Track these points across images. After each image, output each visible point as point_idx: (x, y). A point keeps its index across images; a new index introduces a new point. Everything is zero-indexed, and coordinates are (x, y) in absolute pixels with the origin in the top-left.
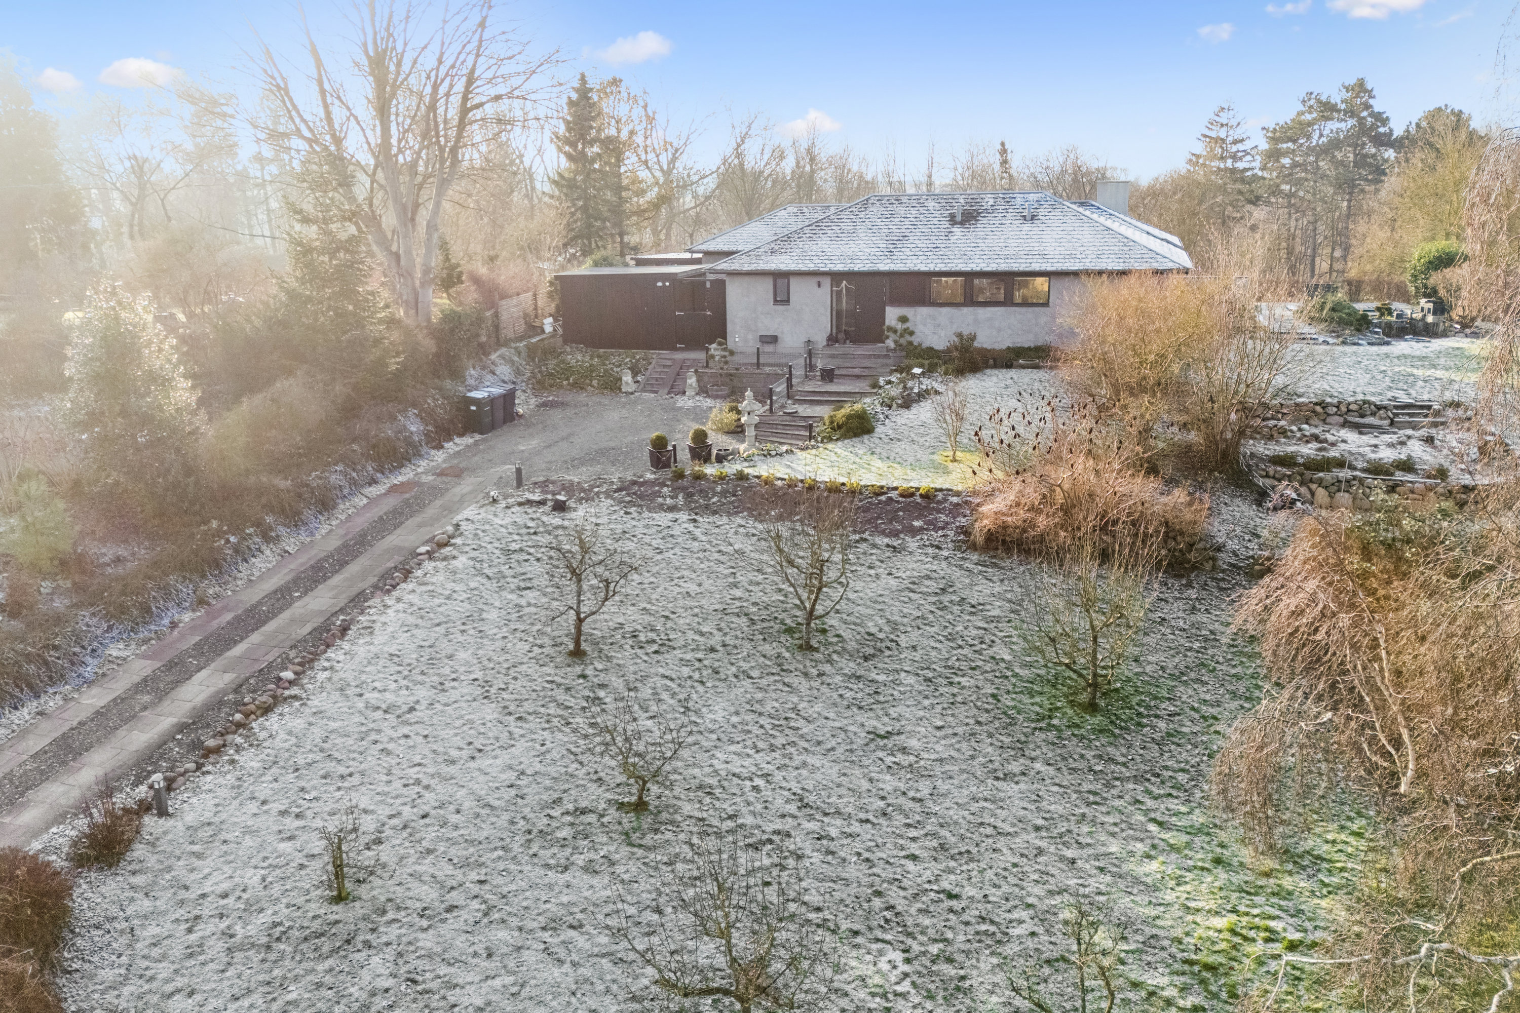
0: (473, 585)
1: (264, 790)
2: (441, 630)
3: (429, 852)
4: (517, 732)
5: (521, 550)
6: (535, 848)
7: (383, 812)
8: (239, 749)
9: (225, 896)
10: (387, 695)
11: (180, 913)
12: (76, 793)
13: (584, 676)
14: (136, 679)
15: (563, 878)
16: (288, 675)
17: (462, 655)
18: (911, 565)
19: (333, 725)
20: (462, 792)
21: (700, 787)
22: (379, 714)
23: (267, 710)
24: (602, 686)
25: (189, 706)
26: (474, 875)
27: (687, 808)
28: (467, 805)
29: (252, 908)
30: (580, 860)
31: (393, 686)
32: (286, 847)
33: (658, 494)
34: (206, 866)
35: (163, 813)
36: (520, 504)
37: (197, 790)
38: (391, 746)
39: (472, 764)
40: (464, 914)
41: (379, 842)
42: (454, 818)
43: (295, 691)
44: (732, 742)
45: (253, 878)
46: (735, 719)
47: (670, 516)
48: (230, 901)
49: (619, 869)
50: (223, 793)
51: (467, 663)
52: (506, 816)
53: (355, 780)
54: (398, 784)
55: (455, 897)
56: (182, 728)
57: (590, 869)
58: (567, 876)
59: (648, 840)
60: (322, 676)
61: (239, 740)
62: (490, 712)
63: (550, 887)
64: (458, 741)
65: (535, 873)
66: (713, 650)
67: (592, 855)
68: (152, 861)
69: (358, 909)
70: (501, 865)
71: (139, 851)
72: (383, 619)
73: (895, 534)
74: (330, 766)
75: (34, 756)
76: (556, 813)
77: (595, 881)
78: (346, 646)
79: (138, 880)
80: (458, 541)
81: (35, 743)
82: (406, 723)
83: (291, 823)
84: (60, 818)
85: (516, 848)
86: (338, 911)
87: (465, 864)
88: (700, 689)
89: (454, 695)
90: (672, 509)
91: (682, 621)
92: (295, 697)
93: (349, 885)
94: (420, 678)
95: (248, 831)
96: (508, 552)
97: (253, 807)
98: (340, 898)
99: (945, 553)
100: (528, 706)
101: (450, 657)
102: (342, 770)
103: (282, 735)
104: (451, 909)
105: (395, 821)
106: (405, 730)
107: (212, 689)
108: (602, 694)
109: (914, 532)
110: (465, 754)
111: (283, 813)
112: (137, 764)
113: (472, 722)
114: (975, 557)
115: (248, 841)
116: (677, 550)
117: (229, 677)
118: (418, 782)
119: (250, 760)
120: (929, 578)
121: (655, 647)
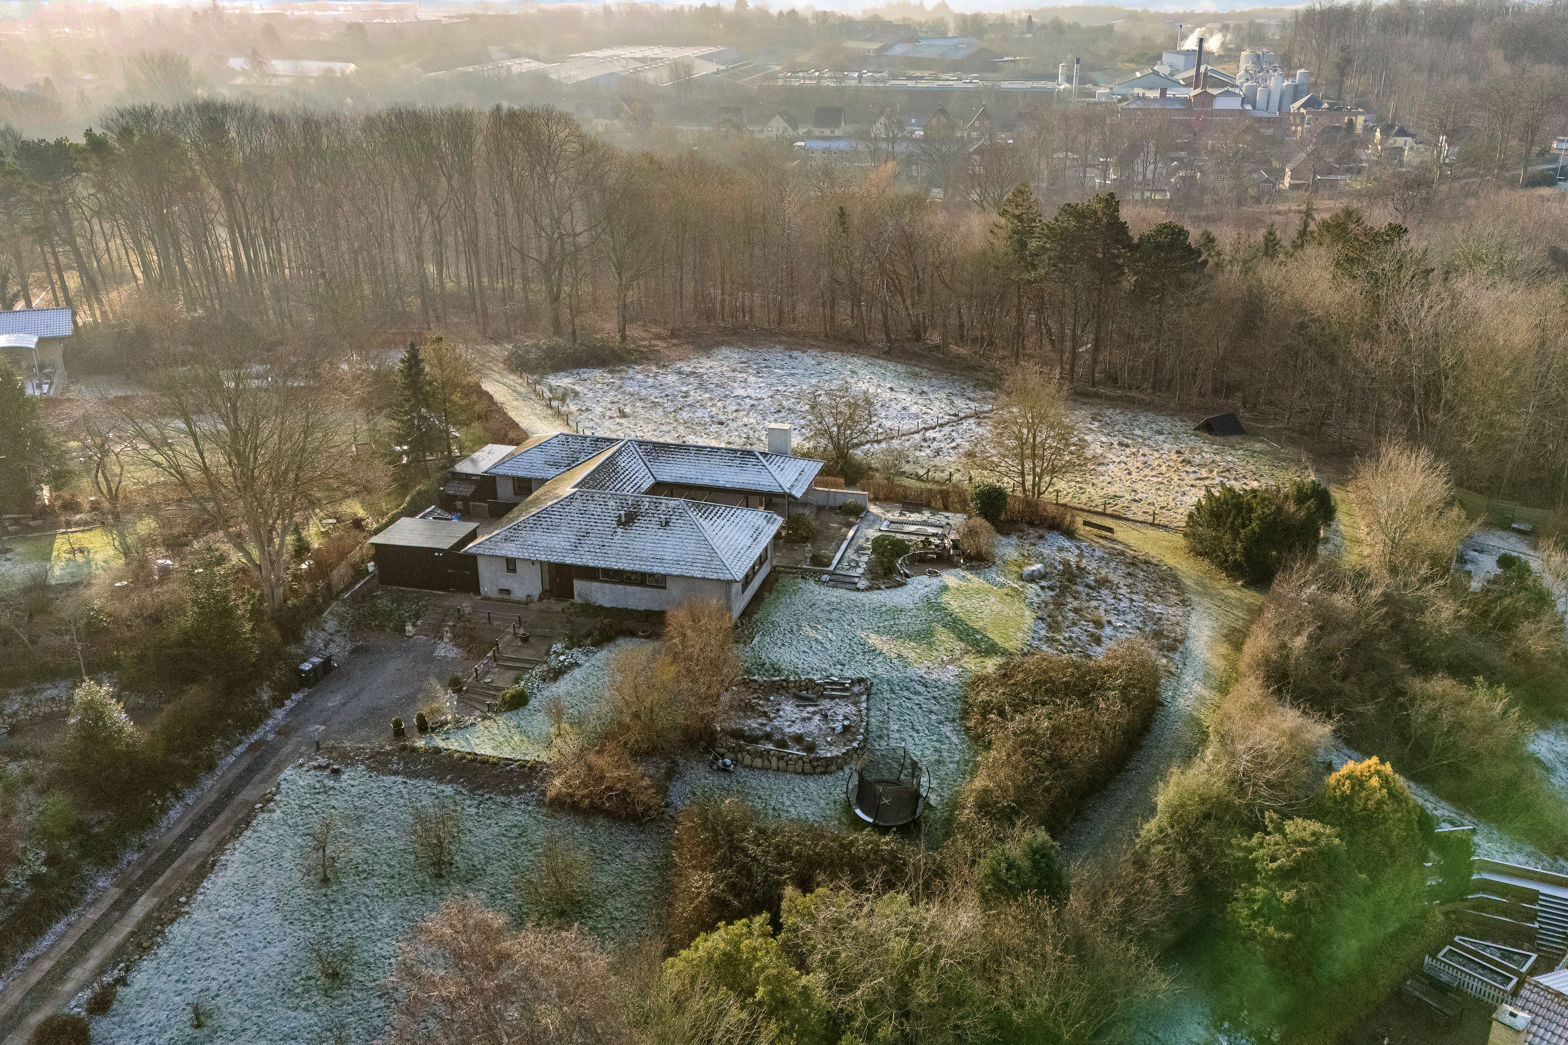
0: (281, 832)
1: (169, 968)
2: (260, 865)
3: (239, 1001)
4: (288, 931)
5: (309, 806)
6: (285, 998)
7: (222, 979)
8: (159, 945)
9: (151, 1025)
10: (230, 910)
11: (133, 1034)
12: (87, 974)
13: (326, 895)
14: (112, 901)
15: (293, 1014)
16: (183, 899)
17: (270, 882)
18: (509, 817)
19: (204, 929)
20: (258, 968)
21: (365, 964)
22: (225, 922)
23: (172, 921)
24: (334, 902)
25: (136, 920)
26: (257, 1013)
27: (357, 976)
28: (259, 975)
29: (163, 1030)
30: (303, 1004)
31: (233, 904)
32: (177, 999)
33: (390, 762)
34: (143, 1010)
35: (126, 985)
36: (315, 768)
37: (139, 971)
38: (229, 941)
39: (265, 951)
40: (249, 1032)
41: (217, 995)
42: (252, 982)
43: (187, 909)
44: (388, 936)
45: (163, 1016)
46: (392, 922)
47: (393, 778)
48: (153, 1028)
49: (319, 1009)
50: (152, 971)
51: (271, 888)
52: (275, 981)
53: (210, 962)
54: (230, 963)
55: (247, 1025)
56: (133, 934)
57: (306, 1010)
58: (296, 1013)
59: (334, 994)
60: (201, 898)
61: (159, 940)
62: (277, 919)
63: (288, 1018)
64: (260, 938)
65: (282, 1011)
66: (393, 877)
67: (309, 1002)
68: (121, 1010)
69: (206, 1031)
70: (269, 1007)
71: (115, 1005)
72: (233, 859)
73: (508, 794)
74: (200, 953)
75: (68, 951)
76: (297, 979)
77: (307, 1016)
78: (213, 877)
79: (116, 1019)
80: (277, 798)
81: (68, 944)
82: (237, 926)
83: (181, 986)
84: (81, 989)
85: (277, 998)
86: (197, 1033)
87: (254, 1007)
88: (381, 903)
89: (262, 908)
90: (396, 773)
91: (383, 857)
92: (187, 913)
93: (202, 1018)
94: (246, 898)
95: (162, 992)
96: (302, 807)
97: (164, 978)
98: (199, 1026)
99: (530, 808)
100: (296, 915)
101: (263, 883)
102: (205, 956)
103: (179, 937)
104: (244, 1030)
105: (226, 985)
106: (236, 931)
107: (147, 909)
108: (332, 906)
109: (518, 792)
110: (262, 945)
111: (177, 981)
112: (113, 957)
113: (267, 925)
114: (544, 811)
115: (162, 997)
116: (391, 806)
117: (156, 900)
118: (239, 962)
119: (163, 952)
120: (516, 826)
121: (365, 875)
